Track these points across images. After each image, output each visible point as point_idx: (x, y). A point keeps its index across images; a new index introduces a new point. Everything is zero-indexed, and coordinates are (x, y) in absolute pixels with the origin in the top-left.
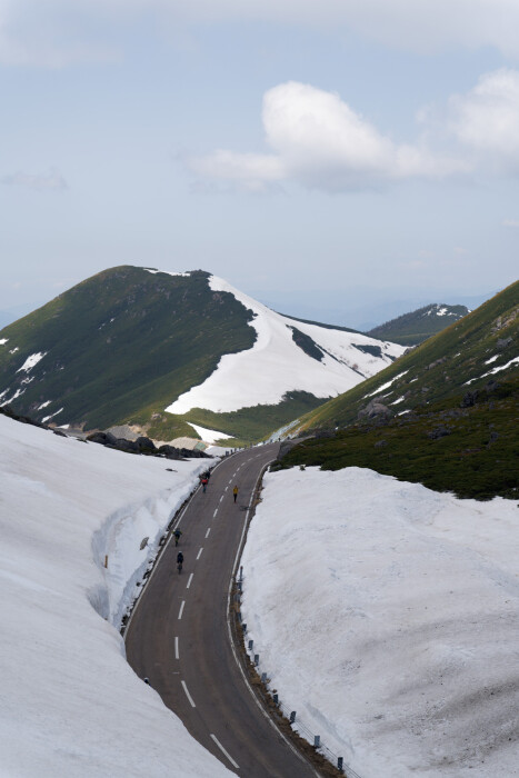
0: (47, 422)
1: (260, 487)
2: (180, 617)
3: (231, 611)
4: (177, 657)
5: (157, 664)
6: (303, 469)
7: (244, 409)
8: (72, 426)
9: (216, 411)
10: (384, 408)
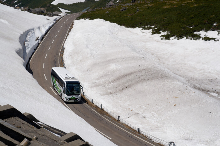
0: (17, 7)
1: (73, 24)
2: (45, 58)
3: (60, 56)
4: (44, 68)
5: (38, 70)
6: (85, 19)
7: (74, 3)
8: (24, 8)
9: (66, 4)
10: (113, 4)
